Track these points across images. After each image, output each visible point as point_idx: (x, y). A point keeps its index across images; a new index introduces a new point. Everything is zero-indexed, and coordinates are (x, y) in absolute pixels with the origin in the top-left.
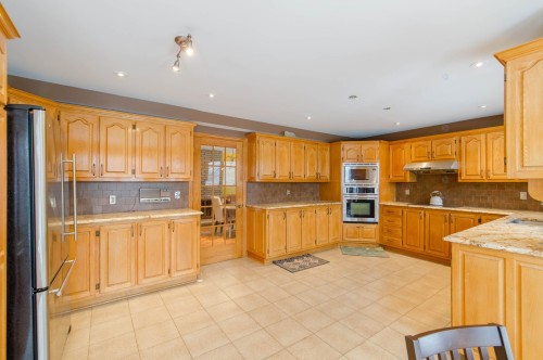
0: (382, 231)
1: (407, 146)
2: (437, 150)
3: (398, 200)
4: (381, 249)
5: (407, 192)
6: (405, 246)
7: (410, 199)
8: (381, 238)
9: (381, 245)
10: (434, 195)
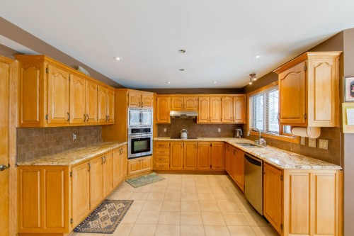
0: (155, 160)
1: (169, 99)
2: (188, 104)
3: (159, 136)
4: (154, 174)
5: (165, 130)
6: (172, 168)
7: (167, 135)
8: (154, 165)
9: (153, 171)
10: (183, 132)
